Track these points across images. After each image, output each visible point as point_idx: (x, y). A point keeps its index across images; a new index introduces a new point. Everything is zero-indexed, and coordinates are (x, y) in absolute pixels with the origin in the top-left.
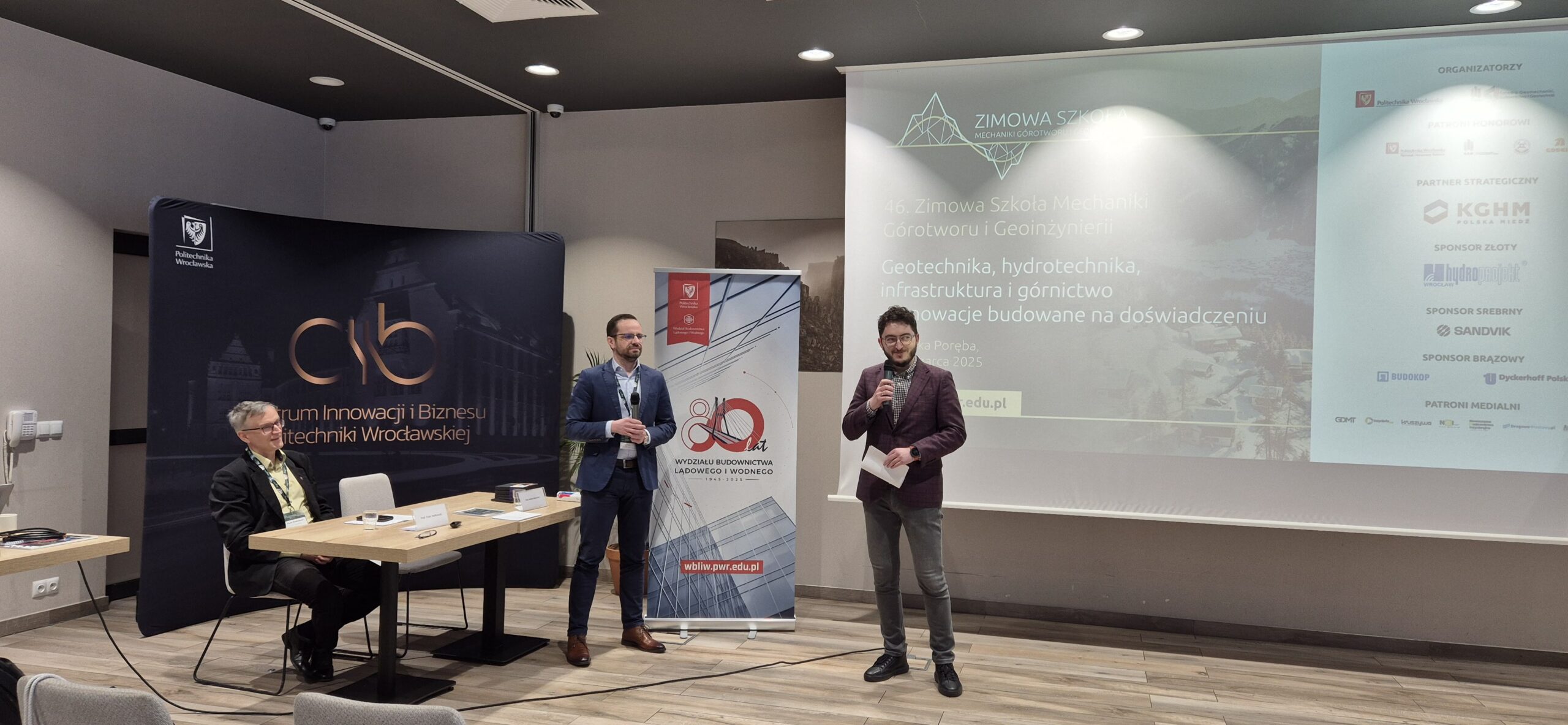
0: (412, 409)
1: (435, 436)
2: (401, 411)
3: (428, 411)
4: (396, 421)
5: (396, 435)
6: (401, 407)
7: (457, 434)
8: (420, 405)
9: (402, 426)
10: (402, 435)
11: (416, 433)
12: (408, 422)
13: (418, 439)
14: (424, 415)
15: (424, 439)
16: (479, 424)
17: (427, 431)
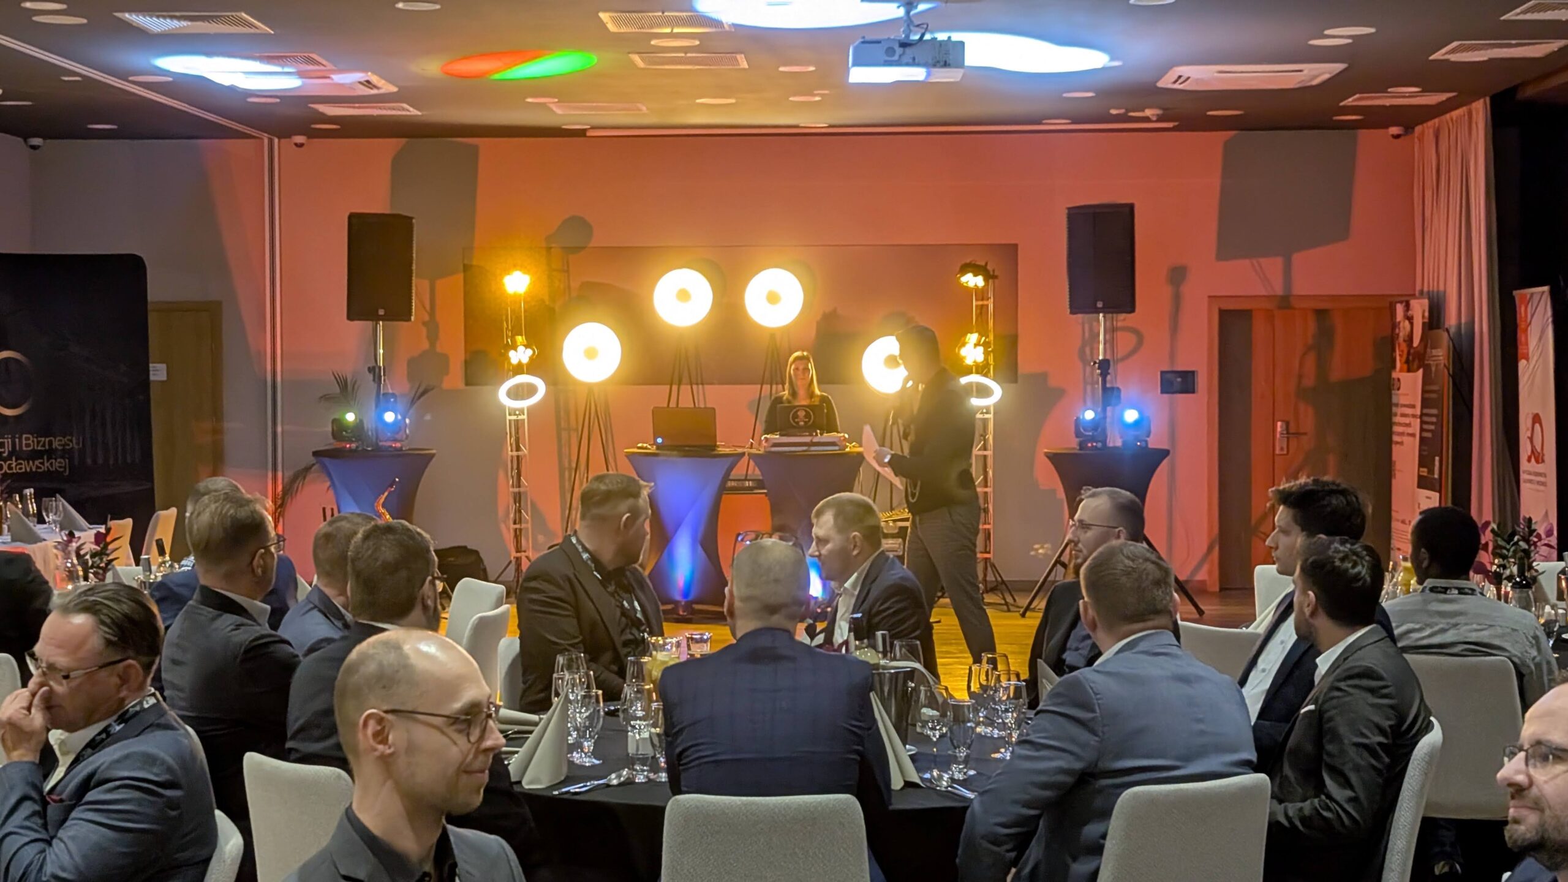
0: (17, 440)
1: (38, 467)
2: (8, 442)
3: (30, 442)
4: (4, 452)
5: (5, 467)
6: (7, 438)
7: (57, 464)
8: (24, 436)
9: (9, 458)
10: (10, 468)
11: (24, 463)
12: (14, 453)
14: (27, 445)
15: (28, 470)
16: (76, 455)
17: (31, 462)
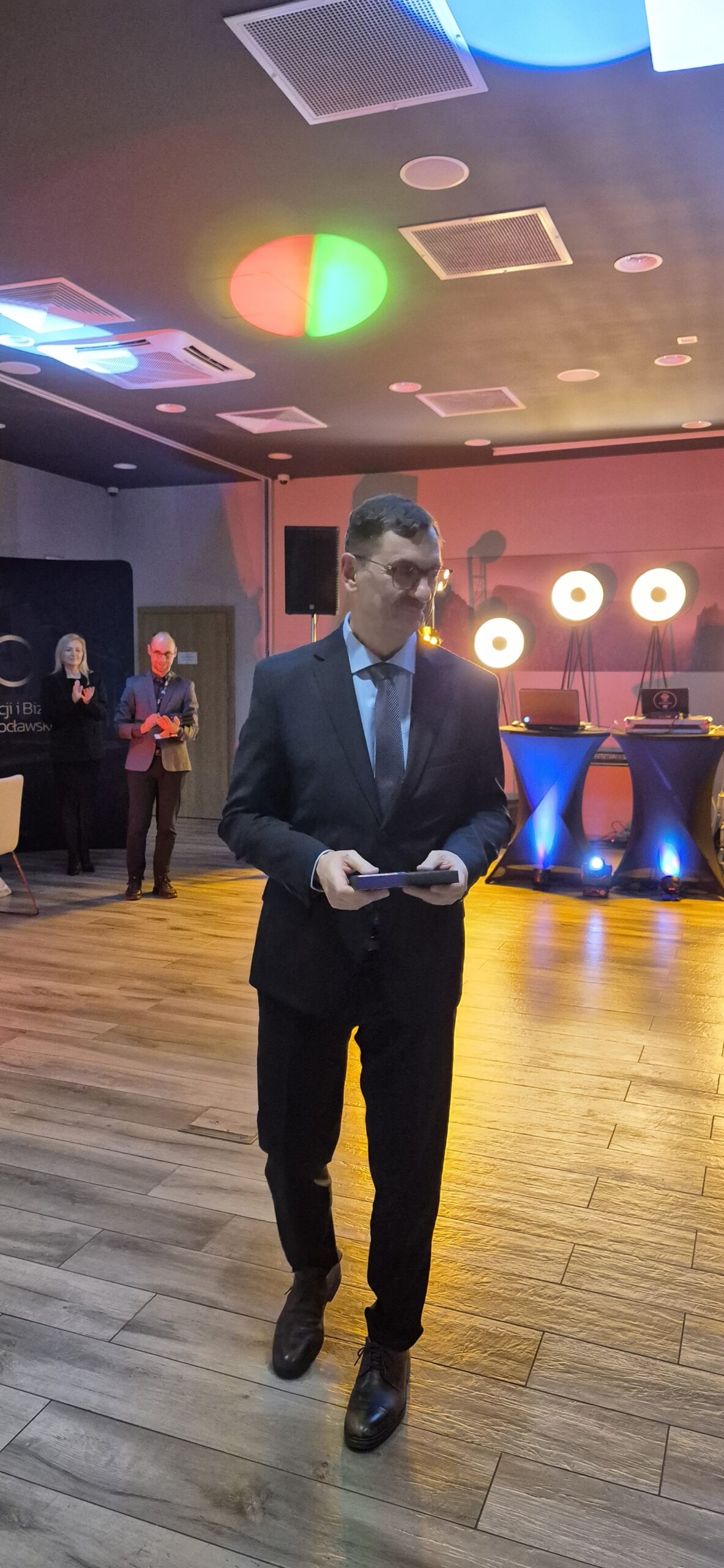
0: (18, 707)
1: (37, 728)
2: (9, 708)
3: (30, 708)
4: (6, 716)
5: (6, 728)
6: (9, 705)
8: (24, 703)
9: (10, 720)
10: (11, 728)
11: (22, 725)
12: (15, 717)
13: (24, 730)
14: (27, 711)
15: (28, 730)
17: (31, 725)
